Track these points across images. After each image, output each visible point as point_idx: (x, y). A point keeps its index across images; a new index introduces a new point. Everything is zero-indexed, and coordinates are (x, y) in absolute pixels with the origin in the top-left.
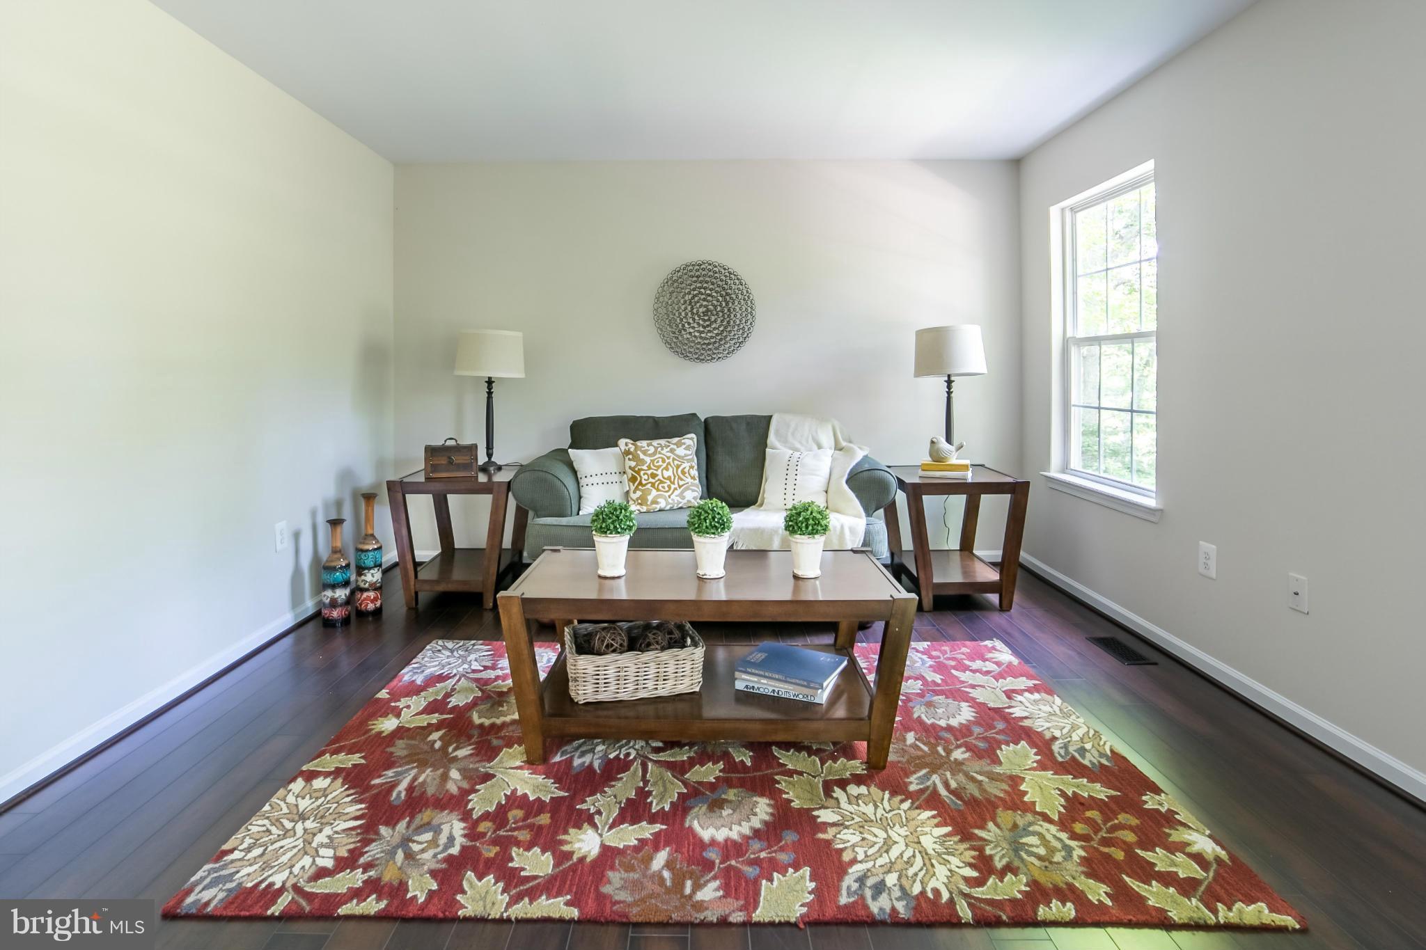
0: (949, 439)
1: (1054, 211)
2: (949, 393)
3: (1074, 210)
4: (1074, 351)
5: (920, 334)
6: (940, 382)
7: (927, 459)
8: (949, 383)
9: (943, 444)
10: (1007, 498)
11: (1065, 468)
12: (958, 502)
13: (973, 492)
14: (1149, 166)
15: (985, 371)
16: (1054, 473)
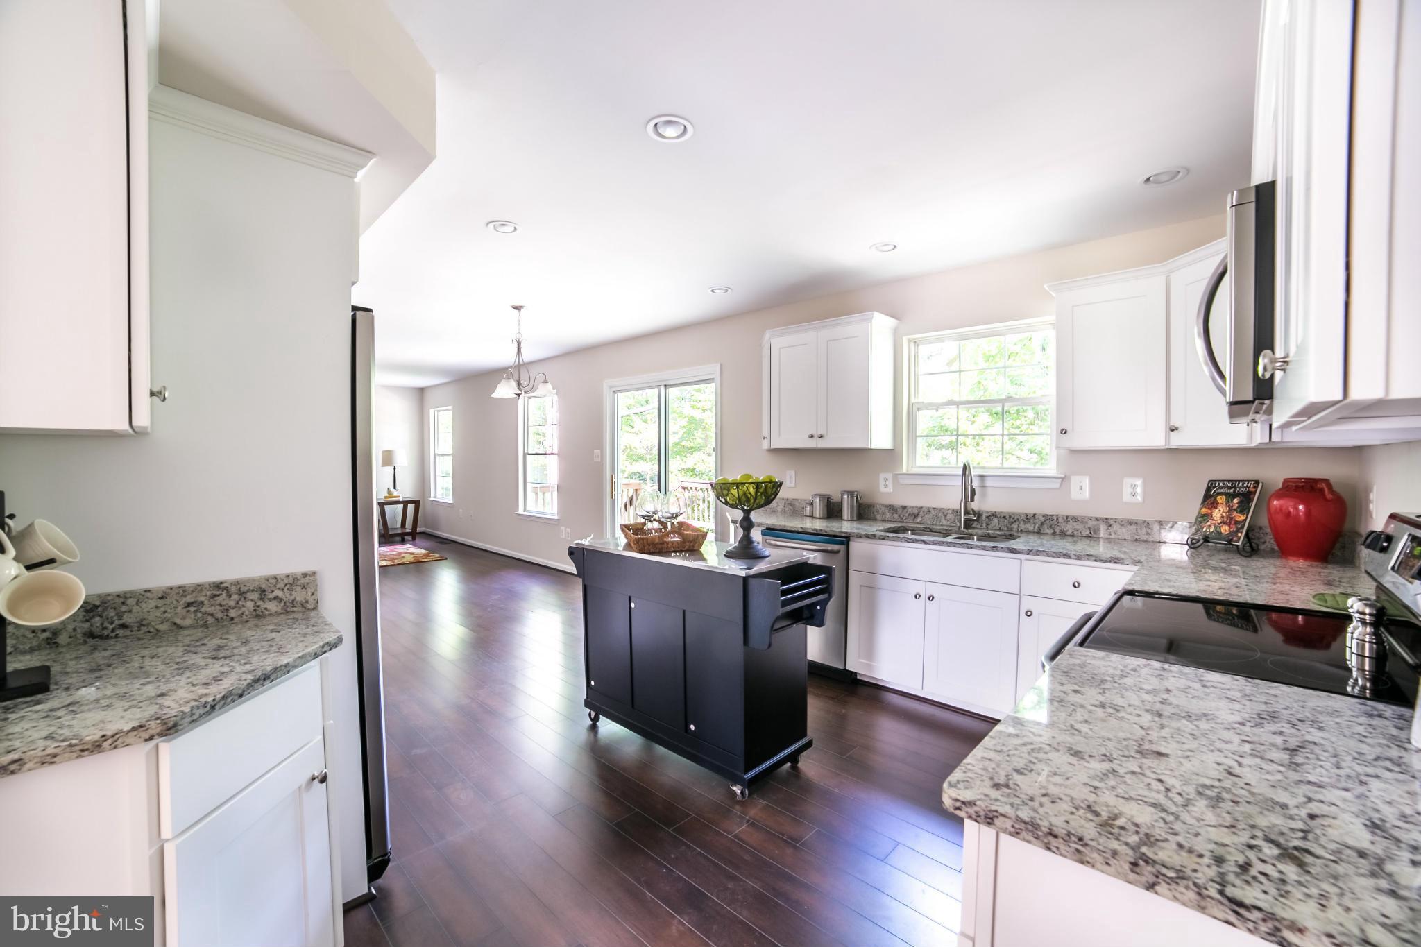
0: (395, 488)
1: (432, 411)
2: (395, 472)
3: (438, 411)
4: (438, 457)
5: (383, 452)
6: (392, 468)
7: (387, 495)
8: (395, 469)
9: (392, 489)
10: (414, 505)
11: (436, 497)
12: (401, 506)
13: (405, 503)
14: (450, 407)
15: (407, 465)
16: (432, 498)
